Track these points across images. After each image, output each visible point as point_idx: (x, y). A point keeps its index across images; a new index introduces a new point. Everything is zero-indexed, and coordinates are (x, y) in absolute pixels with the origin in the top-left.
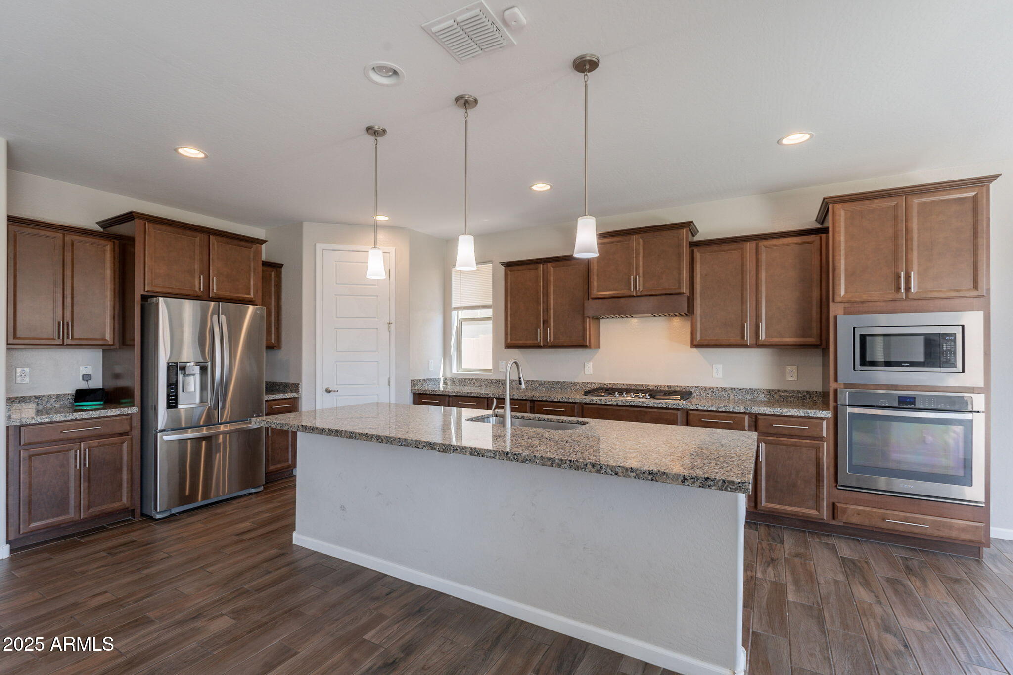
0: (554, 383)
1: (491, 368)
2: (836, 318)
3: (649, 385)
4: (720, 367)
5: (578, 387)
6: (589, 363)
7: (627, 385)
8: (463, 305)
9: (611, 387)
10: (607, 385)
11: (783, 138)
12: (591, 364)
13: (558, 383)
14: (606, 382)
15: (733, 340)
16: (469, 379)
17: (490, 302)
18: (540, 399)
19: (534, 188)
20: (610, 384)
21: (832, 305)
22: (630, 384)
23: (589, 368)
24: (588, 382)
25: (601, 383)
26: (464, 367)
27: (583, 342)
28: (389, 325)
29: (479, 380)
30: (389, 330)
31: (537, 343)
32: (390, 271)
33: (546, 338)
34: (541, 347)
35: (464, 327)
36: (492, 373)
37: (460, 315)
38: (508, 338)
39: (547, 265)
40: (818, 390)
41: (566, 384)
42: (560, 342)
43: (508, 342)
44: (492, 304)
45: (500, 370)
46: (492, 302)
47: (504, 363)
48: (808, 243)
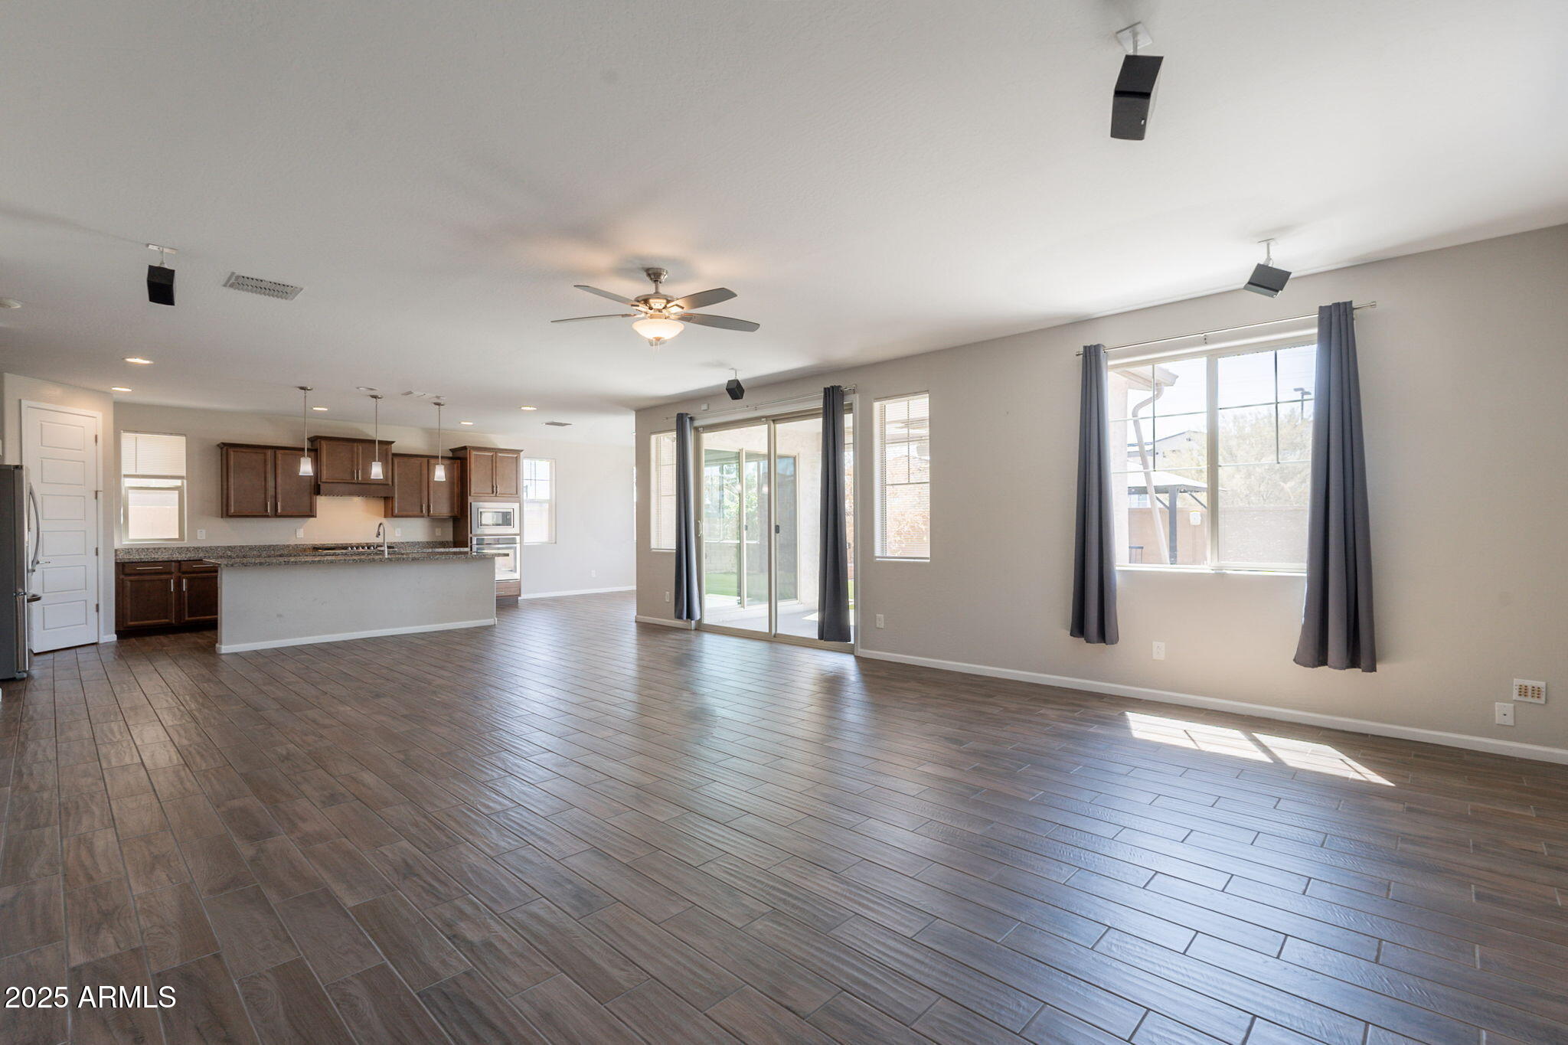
1: (177, 537)
2: (471, 504)
3: (352, 544)
4: (399, 529)
8: (140, 472)
10: (318, 545)
12: (302, 530)
13: (270, 546)
15: (415, 513)
21: (469, 497)
23: (301, 534)
26: (130, 538)
27: (311, 513)
28: (96, 492)
29: (169, 549)
30: (96, 498)
31: (265, 514)
32: (96, 437)
33: (276, 510)
34: (268, 516)
35: (130, 496)
36: (186, 541)
37: (127, 483)
38: (231, 509)
39: (275, 451)
40: (452, 540)
41: (279, 546)
42: (288, 512)
43: (231, 512)
44: (185, 475)
45: (199, 538)
46: (185, 473)
47: (204, 531)
48: (453, 463)
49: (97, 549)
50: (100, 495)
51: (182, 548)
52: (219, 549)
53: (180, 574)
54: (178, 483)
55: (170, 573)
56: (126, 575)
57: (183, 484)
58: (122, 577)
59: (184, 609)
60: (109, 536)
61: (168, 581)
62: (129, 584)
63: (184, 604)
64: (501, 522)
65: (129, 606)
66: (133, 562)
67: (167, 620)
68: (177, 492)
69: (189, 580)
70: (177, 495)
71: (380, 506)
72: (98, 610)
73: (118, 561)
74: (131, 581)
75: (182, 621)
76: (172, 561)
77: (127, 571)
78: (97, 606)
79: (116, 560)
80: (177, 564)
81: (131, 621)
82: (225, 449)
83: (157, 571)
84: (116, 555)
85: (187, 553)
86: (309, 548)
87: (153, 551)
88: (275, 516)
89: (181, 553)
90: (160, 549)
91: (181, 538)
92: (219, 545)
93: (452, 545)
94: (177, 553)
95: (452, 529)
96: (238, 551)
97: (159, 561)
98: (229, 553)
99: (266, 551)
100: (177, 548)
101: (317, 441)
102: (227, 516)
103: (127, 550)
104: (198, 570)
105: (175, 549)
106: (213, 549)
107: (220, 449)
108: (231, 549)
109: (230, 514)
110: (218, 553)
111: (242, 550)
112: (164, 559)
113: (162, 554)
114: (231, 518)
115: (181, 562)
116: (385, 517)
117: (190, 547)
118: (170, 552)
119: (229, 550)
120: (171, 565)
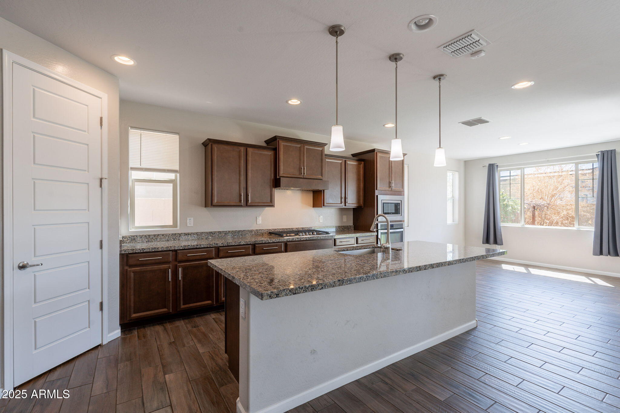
1: (172, 224)
2: (377, 196)
3: (293, 228)
4: (322, 217)
5: (253, 233)
6: (260, 217)
7: (282, 229)
8: (143, 166)
9: (274, 231)
10: (272, 230)
11: (386, 125)
12: (262, 217)
14: (270, 228)
16: (155, 235)
17: (177, 168)
18: (261, 242)
19: (290, 102)
20: (273, 229)
21: (376, 191)
22: (284, 229)
23: (260, 220)
24: (260, 229)
25: (267, 229)
26: (136, 225)
27: (270, 204)
28: (101, 179)
29: (166, 235)
30: (101, 186)
31: (239, 204)
32: (101, 118)
33: (247, 200)
34: (241, 206)
35: (137, 188)
36: (178, 228)
37: (134, 175)
38: (215, 199)
39: (246, 149)
40: (352, 225)
41: (245, 231)
42: (256, 203)
43: (215, 202)
44: (178, 169)
45: (188, 225)
46: (178, 168)
47: (192, 219)
48: (359, 164)
49: (101, 242)
50: (105, 182)
51: (175, 234)
52: (203, 235)
53: (176, 263)
54: (172, 176)
55: (168, 262)
56: (131, 266)
57: (176, 176)
58: (126, 268)
59: (180, 297)
60: (114, 227)
61: (166, 271)
62: (132, 275)
63: (180, 293)
64: (394, 212)
65: (132, 297)
66: (136, 253)
67: (165, 310)
68: (172, 184)
69: (185, 269)
70: (172, 187)
71: (310, 196)
72: (101, 309)
73: (123, 252)
74: (134, 272)
75: (178, 310)
76: (170, 250)
77: (131, 262)
78: (101, 304)
79: (121, 251)
80: (174, 253)
81: (134, 313)
82: (210, 146)
83: (157, 261)
84: (121, 246)
85: (180, 239)
86: (265, 233)
87: (154, 237)
88: (246, 205)
89: (175, 239)
90: (159, 235)
91: (175, 225)
92: (203, 231)
93: (353, 229)
94: (172, 240)
95: (352, 216)
96: (217, 236)
97: (159, 250)
98: (211, 238)
99: (237, 236)
100: (172, 234)
101: (276, 141)
102: (212, 205)
103: (133, 238)
104: (191, 258)
105: (171, 235)
106: (199, 235)
107: (204, 147)
108: (212, 234)
109: (214, 204)
110: (202, 239)
111: (220, 235)
112: (163, 248)
113: (161, 240)
114: (213, 207)
115: (178, 251)
116: (313, 207)
117: (182, 233)
118: (167, 238)
119: (211, 236)
120: (169, 254)
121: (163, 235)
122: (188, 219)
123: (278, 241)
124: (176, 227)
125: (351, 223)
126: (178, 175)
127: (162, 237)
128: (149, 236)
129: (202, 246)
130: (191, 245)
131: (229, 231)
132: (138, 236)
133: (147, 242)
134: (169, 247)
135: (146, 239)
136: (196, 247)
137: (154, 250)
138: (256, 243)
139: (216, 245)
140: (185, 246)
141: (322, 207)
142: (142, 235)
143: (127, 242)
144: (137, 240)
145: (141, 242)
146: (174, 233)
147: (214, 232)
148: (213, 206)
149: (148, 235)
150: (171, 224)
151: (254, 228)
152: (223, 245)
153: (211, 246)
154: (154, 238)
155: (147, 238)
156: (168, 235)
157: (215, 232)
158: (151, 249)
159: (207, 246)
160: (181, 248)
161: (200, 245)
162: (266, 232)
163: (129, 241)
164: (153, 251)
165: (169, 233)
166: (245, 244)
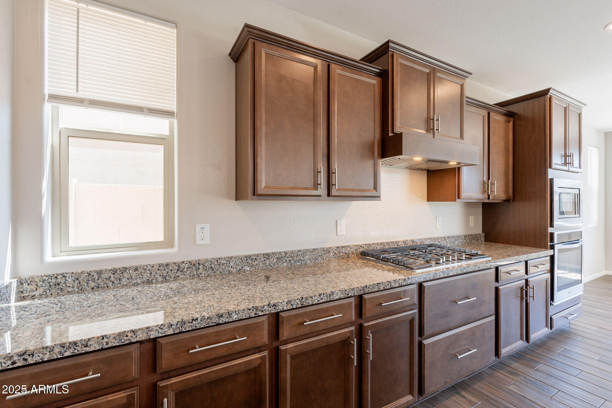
0: (300, 253)
3: (398, 242)
4: (441, 219)
5: (331, 254)
6: (342, 220)
10: (363, 247)
14: (361, 243)
16: (114, 271)
17: (172, 105)
18: (376, 289)
20: (365, 245)
21: (550, 171)
23: (343, 228)
25: (357, 246)
27: (373, 193)
29: (144, 268)
31: (314, 192)
33: (330, 184)
36: (176, 248)
38: (261, 179)
39: (329, 66)
40: (481, 232)
41: (317, 252)
42: (347, 190)
43: (261, 186)
44: (175, 111)
45: (199, 242)
46: (175, 106)
47: (207, 227)
48: (508, 122)
51: (167, 265)
52: (232, 264)
57: (171, 127)
69: (182, 394)
71: (422, 181)
85: (178, 276)
86: (353, 253)
87: (112, 276)
88: (329, 195)
89: (167, 278)
90: (125, 269)
91: (168, 242)
92: (231, 255)
93: (483, 239)
94: (160, 279)
95: (481, 217)
96: (261, 264)
97: (92, 349)
98: (248, 268)
99: (300, 262)
100: (160, 266)
101: (386, 55)
102: (254, 194)
103: (53, 280)
104: (201, 358)
105: (156, 267)
106: (223, 264)
107: (234, 64)
108: (250, 261)
109: (260, 191)
110: (230, 273)
111: (268, 262)
112: (106, 340)
113: (130, 283)
114: (258, 200)
115: (161, 340)
116: (429, 200)
117: (183, 262)
118: (146, 275)
119: (248, 264)
120: (129, 354)
121: (136, 269)
122: (198, 227)
123: (409, 282)
124: (172, 246)
125: (478, 230)
126: (175, 122)
127: (134, 274)
128: (100, 273)
129: (235, 317)
130: (203, 318)
131: (286, 253)
132: (68, 275)
133: (92, 289)
134: (129, 334)
135: (90, 282)
136: (215, 320)
137: (71, 350)
138: (366, 291)
139: (272, 308)
140: (183, 323)
141: (455, 201)
142: (80, 271)
143: (37, 293)
144: (67, 286)
145: (78, 292)
146: (164, 261)
147: (255, 255)
148: (256, 197)
149: (96, 272)
150: (160, 237)
151: (333, 243)
152: (289, 307)
153: (260, 313)
154: (112, 279)
155: (93, 280)
156: (149, 267)
157: (258, 255)
158: (57, 350)
159: (248, 316)
160: (171, 332)
161: (229, 314)
162: (354, 251)
163: (40, 291)
164: (67, 354)
165: (152, 263)
166: (342, 296)
